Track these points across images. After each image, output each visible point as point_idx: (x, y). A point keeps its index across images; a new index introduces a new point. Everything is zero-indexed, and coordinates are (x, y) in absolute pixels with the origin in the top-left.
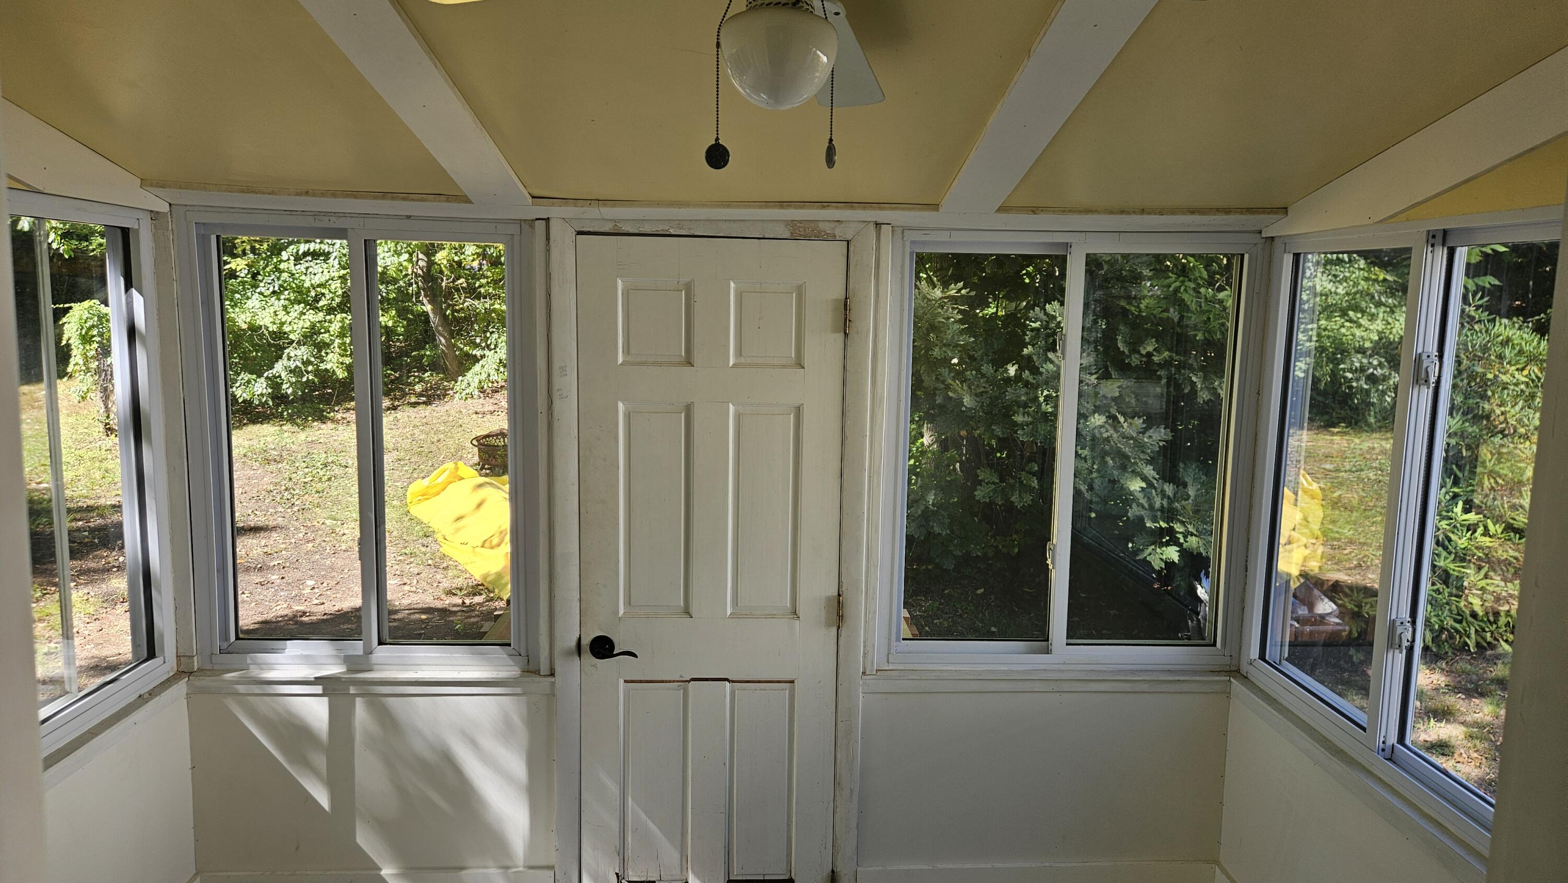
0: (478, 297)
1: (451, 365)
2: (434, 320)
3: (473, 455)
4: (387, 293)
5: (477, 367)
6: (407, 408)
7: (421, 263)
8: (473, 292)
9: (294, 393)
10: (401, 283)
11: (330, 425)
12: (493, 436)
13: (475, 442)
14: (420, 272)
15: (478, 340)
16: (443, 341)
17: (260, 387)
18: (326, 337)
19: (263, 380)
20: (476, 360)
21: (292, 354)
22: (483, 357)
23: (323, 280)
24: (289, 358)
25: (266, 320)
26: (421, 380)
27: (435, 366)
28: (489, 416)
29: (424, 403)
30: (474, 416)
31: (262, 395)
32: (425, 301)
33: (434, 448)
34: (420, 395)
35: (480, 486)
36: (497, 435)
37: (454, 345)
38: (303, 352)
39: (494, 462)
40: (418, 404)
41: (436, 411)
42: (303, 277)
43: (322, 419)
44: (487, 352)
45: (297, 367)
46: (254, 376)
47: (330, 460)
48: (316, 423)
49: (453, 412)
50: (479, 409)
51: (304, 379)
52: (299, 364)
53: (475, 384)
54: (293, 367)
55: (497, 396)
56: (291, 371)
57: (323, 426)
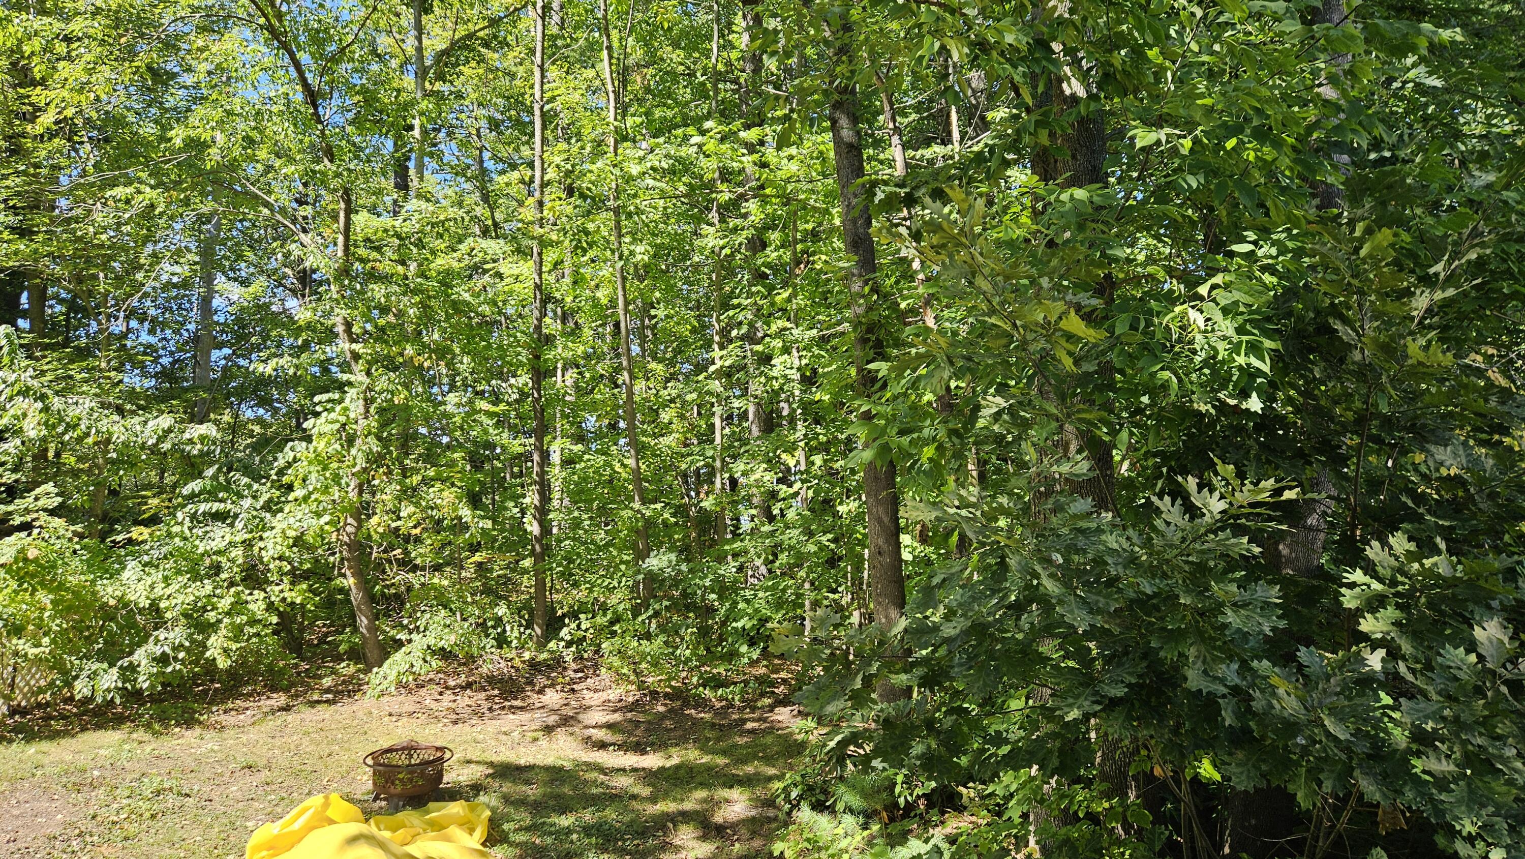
0: (415, 569)
1: (372, 654)
2: (356, 596)
3: (365, 782)
4: (301, 563)
5: (398, 656)
6: (303, 708)
7: (349, 529)
8: (407, 564)
9: (152, 686)
10: (320, 551)
11: (198, 730)
12: (397, 750)
13: (370, 761)
14: (346, 539)
15: (405, 622)
16: (365, 621)
17: (109, 679)
18: (212, 616)
19: (115, 670)
20: (399, 644)
21: (162, 637)
22: (410, 641)
23: (222, 545)
24: (157, 641)
25: (139, 595)
26: (334, 672)
27: (355, 655)
28: (405, 720)
29: (327, 701)
30: (387, 719)
31: (108, 690)
32: (348, 573)
33: (320, 766)
34: (328, 691)
35: (353, 840)
36: (403, 749)
37: (377, 628)
38: (178, 634)
39: (392, 790)
40: (318, 702)
41: (344, 710)
42: (197, 542)
43: (189, 722)
44: (414, 636)
45: (164, 653)
46: (105, 665)
47: (167, 785)
48: (177, 730)
49: (360, 714)
50: (395, 709)
51: (169, 669)
52: (167, 649)
53: (392, 676)
54: (158, 653)
55: (423, 692)
56: (154, 659)
57: (189, 733)
